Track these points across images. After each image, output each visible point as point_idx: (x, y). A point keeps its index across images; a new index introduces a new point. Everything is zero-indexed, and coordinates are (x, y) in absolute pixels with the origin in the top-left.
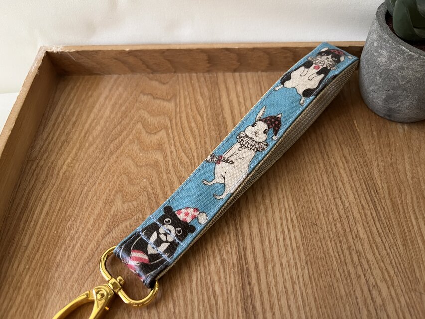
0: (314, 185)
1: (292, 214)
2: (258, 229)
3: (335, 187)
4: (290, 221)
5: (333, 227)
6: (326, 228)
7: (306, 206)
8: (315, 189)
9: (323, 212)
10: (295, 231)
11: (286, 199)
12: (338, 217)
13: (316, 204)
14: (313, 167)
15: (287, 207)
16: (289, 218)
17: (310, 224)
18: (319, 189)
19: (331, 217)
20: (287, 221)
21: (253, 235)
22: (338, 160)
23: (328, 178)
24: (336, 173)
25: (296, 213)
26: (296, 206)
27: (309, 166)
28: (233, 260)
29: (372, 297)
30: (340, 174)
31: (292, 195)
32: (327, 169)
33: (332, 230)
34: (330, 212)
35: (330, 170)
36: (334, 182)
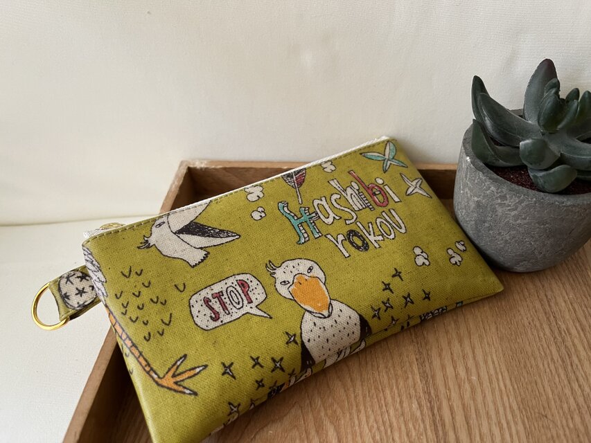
0: (539, 359)
1: (511, 400)
2: (464, 418)
3: (569, 364)
4: (508, 409)
5: (570, 421)
6: (559, 422)
7: (530, 389)
8: (541, 366)
9: (554, 399)
10: (516, 423)
11: (500, 377)
12: (576, 406)
13: (544, 387)
14: (535, 333)
15: (503, 388)
16: (507, 405)
17: (537, 415)
18: (546, 366)
19: (565, 406)
20: (505, 410)
21: (458, 425)
22: (570, 326)
23: (558, 351)
24: (569, 344)
25: (516, 397)
26: (516, 387)
27: (529, 332)
30: (574, 345)
31: (508, 372)
32: (555, 338)
33: (568, 426)
34: (564, 398)
35: (560, 339)
36: (567, 356)
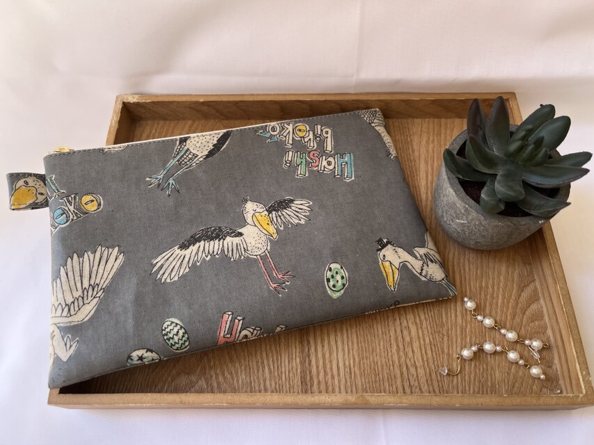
29: (402, 336)
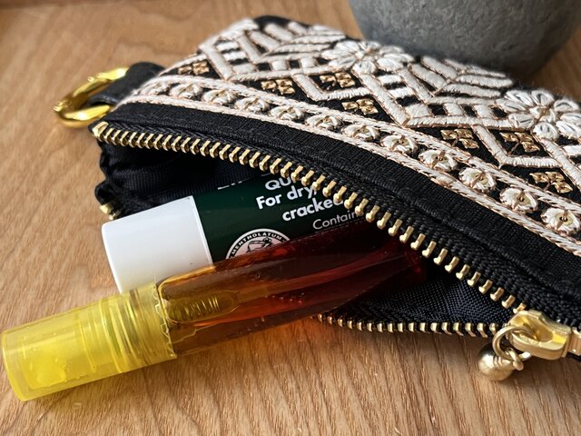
28: (394, 407)
